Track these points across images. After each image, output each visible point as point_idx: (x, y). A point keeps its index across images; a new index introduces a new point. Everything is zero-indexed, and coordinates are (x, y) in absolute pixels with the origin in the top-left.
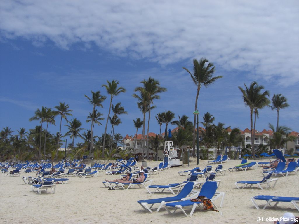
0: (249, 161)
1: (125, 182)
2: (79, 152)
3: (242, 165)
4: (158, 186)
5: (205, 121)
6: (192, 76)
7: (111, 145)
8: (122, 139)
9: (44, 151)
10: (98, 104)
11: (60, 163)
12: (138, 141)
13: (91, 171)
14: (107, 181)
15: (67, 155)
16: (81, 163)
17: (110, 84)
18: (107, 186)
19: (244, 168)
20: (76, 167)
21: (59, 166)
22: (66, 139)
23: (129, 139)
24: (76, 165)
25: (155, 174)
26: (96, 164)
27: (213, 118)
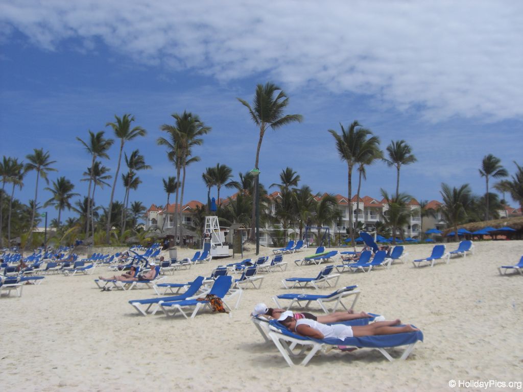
0: (327, 250)
1: (127, 280)
2: (69, 234)
3: (316, 256)
4: (170, 284)
5: (284, 182)
6: (252, 112)
7: (124, 222)
8: (145, 212)
9: (8, 232)
10: (100, 153)
11: (36, 253)
12: (171, 215)
13: (83, 265)
14: (101, 278)
15: (49, 239)
16: (72, 253)
17: (119, 121)
18: (102, 286)
19: (317, 261)
20: (62, 259)
21: (34, 258)
22: (46, 213)
23: (155, 212)
24: (63, 255)
25: (185, 270)
26: (95, 254)
27: (298, 177)
